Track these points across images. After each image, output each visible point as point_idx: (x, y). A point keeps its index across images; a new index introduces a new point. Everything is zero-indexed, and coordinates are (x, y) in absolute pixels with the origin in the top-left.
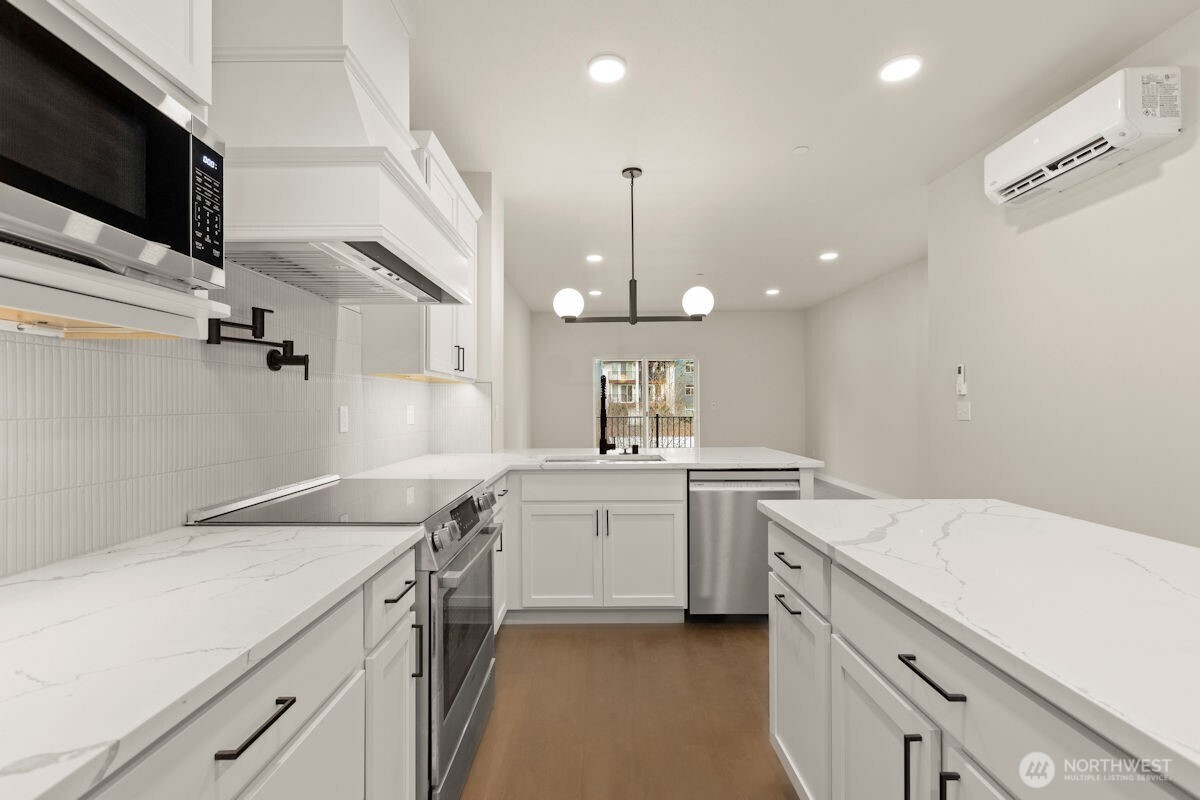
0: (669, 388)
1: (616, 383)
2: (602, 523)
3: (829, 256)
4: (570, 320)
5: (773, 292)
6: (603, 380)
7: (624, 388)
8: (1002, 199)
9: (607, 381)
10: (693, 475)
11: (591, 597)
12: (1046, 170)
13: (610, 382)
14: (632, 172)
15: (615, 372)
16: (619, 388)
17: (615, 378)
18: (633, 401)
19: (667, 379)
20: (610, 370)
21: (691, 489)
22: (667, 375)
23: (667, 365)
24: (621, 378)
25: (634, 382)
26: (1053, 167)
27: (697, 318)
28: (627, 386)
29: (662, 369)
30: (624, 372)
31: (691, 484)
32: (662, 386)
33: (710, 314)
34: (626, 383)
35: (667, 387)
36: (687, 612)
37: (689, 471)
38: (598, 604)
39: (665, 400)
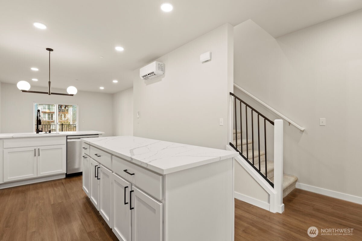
0: (70, 116)
1: (45, 113)
2: (37, 153)
3: (115, 81)
4: (24, 91)
5: (102, 88)
6: (39, 111)
7: (49, 115)
8: (142, 78)
9: (41, 112)
10: (68, 137)
11: (33, 175)
12: (148, 75)
13: (42, 112)
14: (50, 50)
15: (44, 108)
16: (47, 115)
17: (44, 110)
18: (53, 120)
19: (69, 112)
20: (43, 107)
21: (68, 141)
22: (69, 110)
23: (69, 107)
24: (47, 111)
25: (54, 113)
26: (149, 75)
27: (72, 95)
28: (51, 114)
29: (67, 108)
30: (49, 109)
31: (68, 140)
32: (67, 115)
33: (76, 95)
34: (50, 113)
35: (69, 115)
36: (66, 174)
37: (67, 136)
38: (35, 176)
39: (68, 119)
